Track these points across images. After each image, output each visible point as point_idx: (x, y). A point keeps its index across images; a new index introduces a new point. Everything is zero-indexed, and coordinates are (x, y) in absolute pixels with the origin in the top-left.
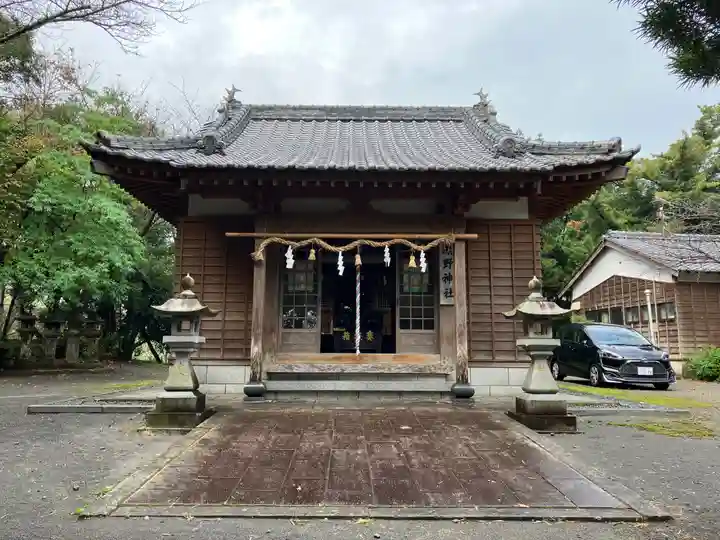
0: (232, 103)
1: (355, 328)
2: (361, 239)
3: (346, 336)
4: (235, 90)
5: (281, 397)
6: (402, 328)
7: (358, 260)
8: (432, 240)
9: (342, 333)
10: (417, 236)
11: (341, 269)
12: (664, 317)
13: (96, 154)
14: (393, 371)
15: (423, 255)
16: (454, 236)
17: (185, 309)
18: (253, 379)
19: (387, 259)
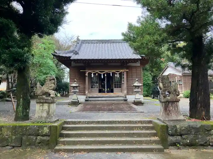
0: (78, 39)
1: (105, 88)
2: (106, 71)
3: (104, 90)
4: (78, 36)
5: (91, 101)
6: (115, 88)
7: (106, 75)
8: (119, 71)
9: (103, 89)
10: (117, 70)
11: (102, 77)
12: (180, 84)
13: (54, 55)
14: (113, 96)
15: (118, 74)
16: (124, 70)
17: (75, 85)
18: (86, 98)
19: (111, 75)
